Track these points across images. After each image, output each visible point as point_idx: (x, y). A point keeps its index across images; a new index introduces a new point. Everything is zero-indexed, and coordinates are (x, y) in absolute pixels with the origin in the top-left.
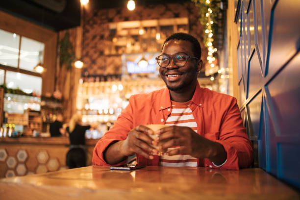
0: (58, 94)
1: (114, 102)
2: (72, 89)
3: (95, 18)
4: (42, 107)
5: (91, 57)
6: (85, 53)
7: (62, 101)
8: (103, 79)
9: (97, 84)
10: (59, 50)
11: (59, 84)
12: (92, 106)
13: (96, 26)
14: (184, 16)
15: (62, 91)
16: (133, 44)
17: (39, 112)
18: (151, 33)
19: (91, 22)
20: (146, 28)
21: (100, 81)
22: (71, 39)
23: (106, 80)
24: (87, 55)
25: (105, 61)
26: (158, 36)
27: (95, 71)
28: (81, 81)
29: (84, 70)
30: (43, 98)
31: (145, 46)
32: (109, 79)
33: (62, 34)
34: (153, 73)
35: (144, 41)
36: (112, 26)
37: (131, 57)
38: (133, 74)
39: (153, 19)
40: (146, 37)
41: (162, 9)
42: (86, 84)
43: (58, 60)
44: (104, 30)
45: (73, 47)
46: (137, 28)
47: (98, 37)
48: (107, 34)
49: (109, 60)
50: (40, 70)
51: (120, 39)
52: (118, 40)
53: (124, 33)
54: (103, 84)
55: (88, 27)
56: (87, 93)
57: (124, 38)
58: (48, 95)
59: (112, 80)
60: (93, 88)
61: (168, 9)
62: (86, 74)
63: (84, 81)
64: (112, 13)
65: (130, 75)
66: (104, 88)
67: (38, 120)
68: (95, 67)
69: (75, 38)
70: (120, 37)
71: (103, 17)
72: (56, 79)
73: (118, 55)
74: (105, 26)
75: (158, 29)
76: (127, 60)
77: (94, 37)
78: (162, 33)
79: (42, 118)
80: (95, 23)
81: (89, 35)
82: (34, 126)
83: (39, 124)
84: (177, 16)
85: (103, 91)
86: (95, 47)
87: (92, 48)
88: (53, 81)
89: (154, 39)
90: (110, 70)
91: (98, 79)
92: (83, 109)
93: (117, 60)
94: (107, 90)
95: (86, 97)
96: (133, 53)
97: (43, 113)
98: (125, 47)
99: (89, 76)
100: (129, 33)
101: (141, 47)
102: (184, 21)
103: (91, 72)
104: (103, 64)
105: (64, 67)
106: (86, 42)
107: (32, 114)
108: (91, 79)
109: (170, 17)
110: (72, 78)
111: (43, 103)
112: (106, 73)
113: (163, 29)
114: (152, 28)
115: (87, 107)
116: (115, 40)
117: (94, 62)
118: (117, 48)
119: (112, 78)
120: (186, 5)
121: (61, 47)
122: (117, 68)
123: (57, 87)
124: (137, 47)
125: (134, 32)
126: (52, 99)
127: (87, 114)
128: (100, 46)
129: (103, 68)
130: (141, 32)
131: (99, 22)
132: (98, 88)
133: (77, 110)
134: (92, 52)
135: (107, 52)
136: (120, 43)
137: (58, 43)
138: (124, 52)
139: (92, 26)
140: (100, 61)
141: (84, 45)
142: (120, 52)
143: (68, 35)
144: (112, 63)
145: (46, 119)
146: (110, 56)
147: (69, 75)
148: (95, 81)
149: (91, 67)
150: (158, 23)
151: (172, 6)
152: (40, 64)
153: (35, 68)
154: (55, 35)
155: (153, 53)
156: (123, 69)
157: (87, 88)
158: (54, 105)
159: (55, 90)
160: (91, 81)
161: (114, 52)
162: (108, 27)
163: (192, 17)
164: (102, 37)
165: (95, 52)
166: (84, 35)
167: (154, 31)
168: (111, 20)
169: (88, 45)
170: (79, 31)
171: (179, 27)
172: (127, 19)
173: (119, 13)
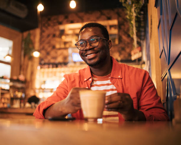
0: (22, 77)
2: (32, 73)
3: (49, 22)
4: (11, 87)
5: (46, 50)
6: (42, 47)
7: (25, 82)
8: (55, 66)
9: (51, 70)
10: (23, 46)
11: (23, 70)
12: (47, 86)
13: (49, 28)
14: (114, 19)
15: (25, 75)
17: (8, 90)
19: (46, 25)
21: (53, 67)
22: (32, 38)
23: (57, 67)
24: (43, 49)
25: (56, 53)
27: (49, 60)
28: (39, 67)
29: (41, 59)
30: (12, 80)
32: (59, 66)
33: (25, 34)
36: (61, 27)
38: (77, 62)
41: (98, 14)
42: (42, 70)
43: (23, 53)
44: (55, 30)
45: (33, 43)
47: (51, 36)
48: (57, 33)
49: (59, 52)
50: (9, 59)
51: (67, 36)
52: (65, 38)
53: (70, 32)
54: (55, 69)
55: (44, 28)
56: (43, 77)
57: (70, 36)
58: (15, 78)
59: (62, 67)
61: (102, 14)
62: (43, 62)
63: (41, 68)
64: (61, 18)
65: (75, 62)
66: (55, 73)
67: (7, 96)
68: (49, 58)
69: (35, 36)
70: (68, 35)
71: (55, 21)
72: (21, 67)
73: (66, 49)
74: (56, 27)
76: (73, 52)
77: (48, 36)
79: (10, 95)
80: (49, 25)
81: (45, 34)
82: (5, 101)
83: (8, 99)
84: (109, 19)
85: (55, 75)
86: (49, 43)
87: (47, 43)
88: (18, 68)
90: (60, 60)
91: (51, 66)
92: (41, 88)
93: (65, 52)
94: (58, 74)
95: (43, 79)
97: (11, 91)
98: (71, 42)
99: (45, 64)
100: (74, 32)
102: (115, 22)
103: (46, 61)
104: (55, 55)
105: (27, 58)
106: (43, 39)
107: (4, 92)
108: (46, 66)
109: (104, 20)
110: (32, 66)
111: (11, 84)
112: (57, 61)
115: (43, 87)
116: (63, 37)
117: (48, 54)
118: (65, 43)
119: (61, 65)
120: (116, 10)
121: (25, 44)
122: (65, 58)
123: (22, 72)
126: (18, 81)
127: (43, 92)
128: (53, 42)
129: (55, 58)
131: (52, 24)
132: (52, 72)
133: (36, 89)
134: (46, 46)
135: (58, 46)
136: (68, 39)
137: (23, 40)
138: (70, 46)
139: (47, 28)
140: (53, 53)
141: (41, 42)
142: (67, 46)
143: (29, 35)
144: (61, 54)
145: (14, 95)
146: (60, 49)
147: (30, 63)
148: (49, 67)
149: (46, 57)
151: (105, 12)
152: (8, 55)
153: (5, 58)
154: (21, 35)
156: (70, 59)
157: (43, 72)
158: (19, 85)
159: (20, 74)
160: (46, 68)
161: (63, 46)
162: (58, 28)
163: (120, 19)
164: (54, 36)
165: (49, 46)
166: (41, 34)
168: (61, 23)
169: (44, 41)
170: (38, 31)
171: (111, 26)
172: (72, 22)
173: (66, 17)
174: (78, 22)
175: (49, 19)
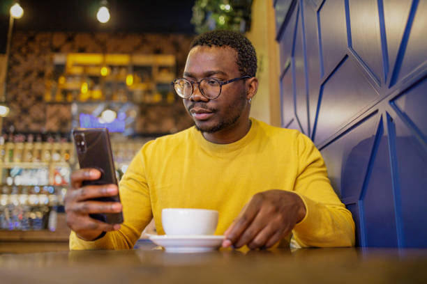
1: (56, 173)
3: (31, 45)
5: (20, 104)
6: (10, 95)
8: (39, 138)
9: (29, 145)
13: (31, 57)
14: (168, 53)
16: (91, 89)
18: (119, 73)
19: (24, 50)
20: (111, 67)
21: (35, 141)
23: (44, 140)
24: (15, 99)
25: (45, 111)
26: (130, 80)
27: (27, 126)
28: (1, 140)
31: (109, 92)
32: (49, 138)
34: (120, 132)
35: (109, 85)
36: (59, 59)
37: (87, 108)
39: (123, 53)
40: (111, 79)
41: (137, 41)
42: (10, 145)
44: (44, 63)
46: (99, 66)
47: (35, 74)
48: (49, 70)
49: (51, 110)
51: (70, 79)
52: (66, 81)
53: (77, 71)
54: (38, 146)
55: (18, 57)
56: (11, 160)
57: (77, 79)
59: (55, 141)
60: (23, 152)
61: (145, 42)
62: (12, 129)
63: (6, 141)
64: (58, 39)
66: (40, 152)
68: (28, 120)
70: (72, 76)
71: (44, 44)
73: (66, 104)
74: (47, 58)
75: (130, 69)
76: (81, 112)
77: (28, 74)
78: (136, 76)
80: (30, 51)
81: (20, 69)
84: (158, 52)
85: (39, 158)
86: (30, 87)
87: (24, 89)
89: (123, 84)
90: (51, 125)
91: (31, 138)
92: (4, 185)
93: (64, 111)
94: (46, 155)
96: (91, 101)
98: (79, 91)
99: (16, 133)
100: (85, 71)
101: (104, 94)
102: (169, 60)
103: (21, 127)
104: (42, 115)
106: (14, 80)
108: (20, 138)
109: (147, 53)
112: (45, 129)
113: (138, 70)
114: (120, 67)
115: (10, 181)
116: (62, 80)
117: (25, 111)
118: (65, 92)
119: (54, 137)
120: (172, 37)
122: (64, 122)
124: (97, 94)
125: (93, 71)
127: (10, 193)
128: (37, 88)
129: (41, 121)
130: (104, 71)
131: (37, 51)
132: (31, 152)
134: (22, 95)
135: (48, 97)
136: (71, 85)
138: (76, 100)
139: (25, 56)
140: (36, 111)
142: (70, 98)
144: (57, 113)
146: (52, 103)
148: (26, 141)
149: (20, 119)
150: (131, 60)
151: (152, 38)
155: (122, 104)
156: (74, 125)
157: (12, 151)
160: (20, 141)
161: (59, 98)
162: (51, 59)
164: (41, 75)
165: (29, 97)
167: (123, 72)
168: (57, 50)
169: (17, 84)
171: (161, 68)
172: (82, 50)
173: (70, 39)
174: (94, 52)
175: (32, 39)
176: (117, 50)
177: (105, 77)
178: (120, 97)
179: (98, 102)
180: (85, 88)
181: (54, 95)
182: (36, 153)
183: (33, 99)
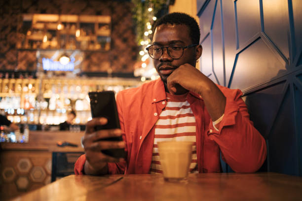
1: (26, 101)
3: (6, 7)
8: (13, 76)
9: (6, 81)
13: (7, 16)
14: (106, 15)
16: (50, 40)
18: (70, 28)
20: (64, 24)
21: (10, 77)
23: (17, 77)
25: (17, 56)
26: (78, 33)
27: (4, 66)
31: (63, 42)
32: (20, 76)
34: (71, 71)
35: (62, 37)
36: (26, 18)
37: (47, 53)
38: (49, 71)
39: (73, 14)
40: (64, 32)
44: (16, 21)
46: (55, 23)
47: (9, 29)
48: (20, 26)
49: (22, 55)
51: (35, 32)
52: (32, 34)
53: (40, 26)
54: (13, 81)
57: (40, 32)
59: (24, 78)
60: (1, 85)
61: (89, 6)
64: (26, 4)
65: (45, 72)
66: (14, 85)
68: (5, 62)
70: (37, 30)
73: (33, 51)
74: (18, 16)
75: (78, 25)
76: (42, 57)
77: (4, 28)
78: (82, 31)
80: (6, 12)
84: (99, 13)
85: (14, 90)
86: (6, 39)
89: (74, 36)
90: (22, 66)
91: (7, 76)
93: (31, 55)
94: (18, 87)
96: (50, 48)
98: (41, 41)
100: (45, 27)
101: (59, 43)
102: (107, 19)
104: (15, 59)
109: (91, 14)
112: (17, 69)
113: (83, 26)
114: (71, 24)
116: (29, 33)
117: (3, 55)
118: (32, 42)
119: (24, 75)
120: (109, 3)
122: (31, 64)
124: (54, 43)
125: (52, 27)
129: (15, 63)
130: (60, 27)
131: (11, 11)
132: (8, 85)
135: (19, 46)
136: (35, 37)
138: (39, 47)
139: (2, 16)
140: (11, 56)
142: (35, 46)
144: (25, 57)
146: (22, 50)
150: (79, 19)
151: (94, 3)
155: (73, 51)
156: (38, 66)
161: (27, 46)
162: (22, 18)
163: (114, 16)
164: (14, 29)
165: (5, 45)
167: (73, 27)
168: (26, 12)
171: (101, 25)
172: (44, 12)
173: (34, 3)
174: (52, 13)
175: (7, 3)
176: (69, 12)
177: (60, 31)
178: (71, 46)
179: (55, 49)
180: (45, 39)
181: (23, 44)
182: (11, 86)
183: (8, 47)
